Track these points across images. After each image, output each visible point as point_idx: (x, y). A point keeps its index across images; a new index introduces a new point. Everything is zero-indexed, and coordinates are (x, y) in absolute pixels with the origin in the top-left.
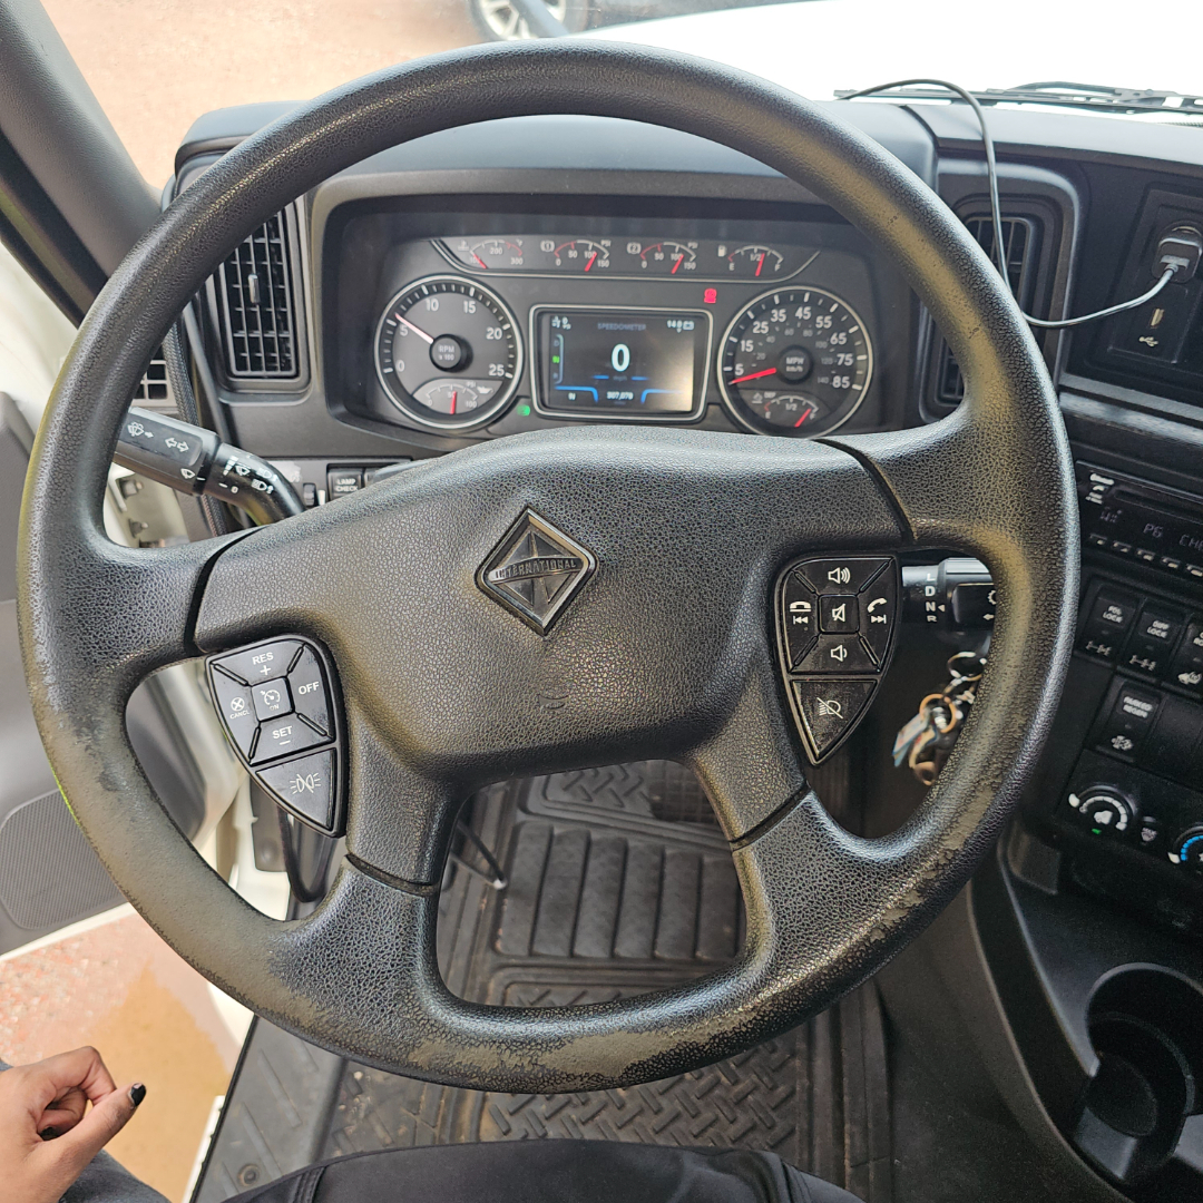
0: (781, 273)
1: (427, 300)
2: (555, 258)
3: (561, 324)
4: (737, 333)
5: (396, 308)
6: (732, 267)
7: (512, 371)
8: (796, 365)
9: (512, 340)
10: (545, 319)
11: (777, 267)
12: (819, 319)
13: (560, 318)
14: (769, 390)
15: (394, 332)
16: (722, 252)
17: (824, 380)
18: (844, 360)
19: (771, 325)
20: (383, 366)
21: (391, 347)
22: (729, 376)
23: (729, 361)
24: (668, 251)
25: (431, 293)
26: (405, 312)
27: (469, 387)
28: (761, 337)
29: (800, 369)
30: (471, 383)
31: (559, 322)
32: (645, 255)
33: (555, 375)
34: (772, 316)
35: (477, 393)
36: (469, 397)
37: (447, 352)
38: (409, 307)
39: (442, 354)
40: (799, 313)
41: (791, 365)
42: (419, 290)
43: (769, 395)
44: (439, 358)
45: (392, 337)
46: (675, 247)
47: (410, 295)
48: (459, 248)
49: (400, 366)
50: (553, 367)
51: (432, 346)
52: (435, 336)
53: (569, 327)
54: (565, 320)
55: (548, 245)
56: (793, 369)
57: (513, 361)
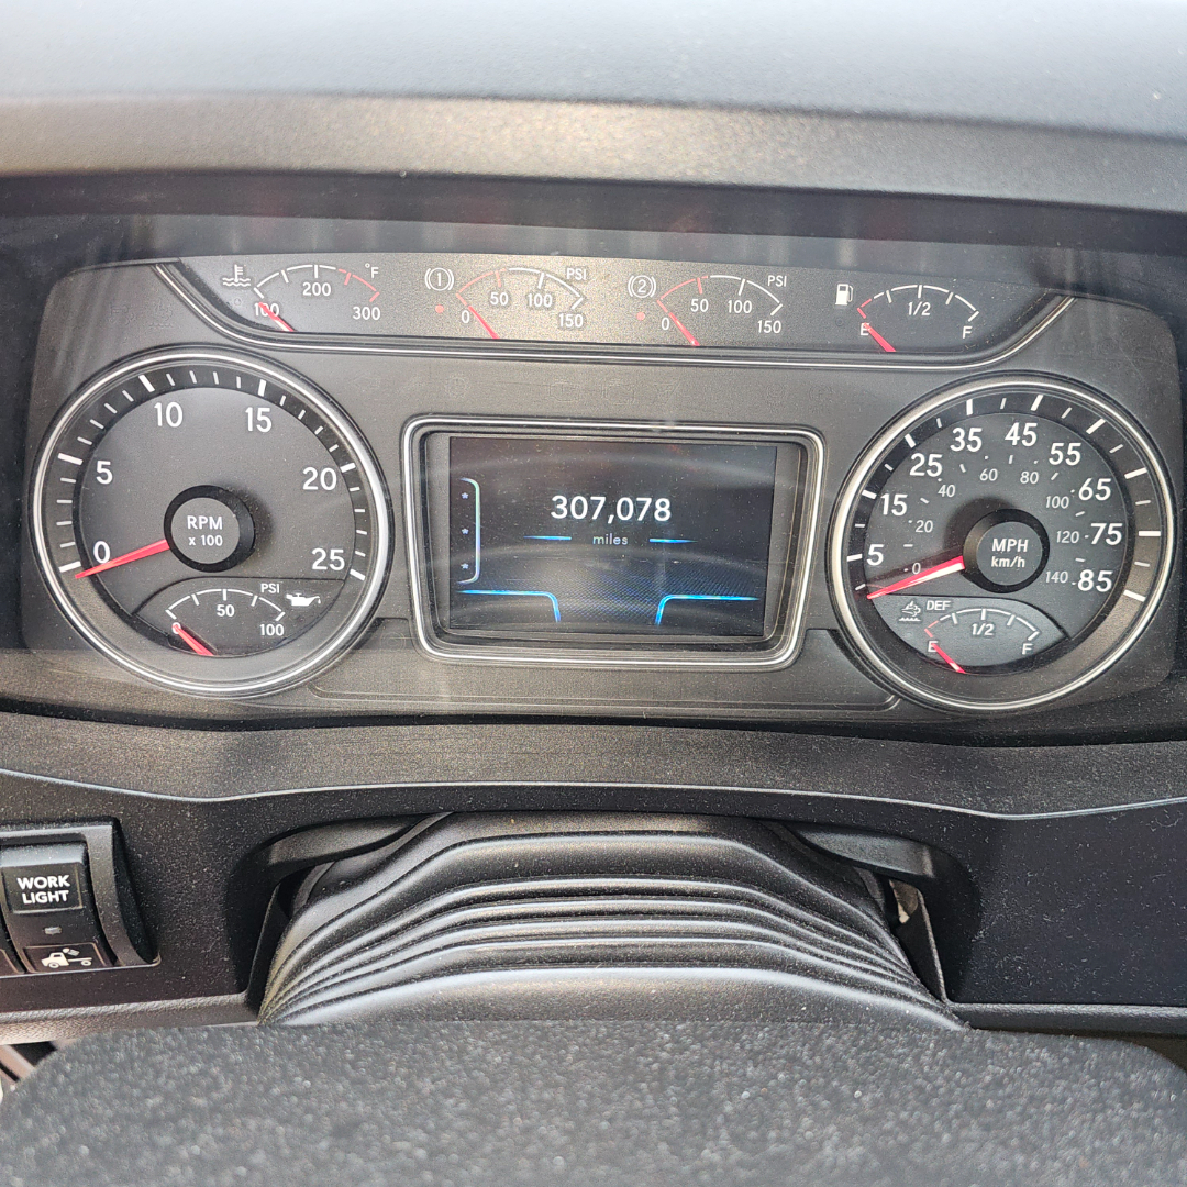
0: (979, 346)
1: (156, 404)
2: (458, 307)
4: (878, 481)
5: (79, 425)
6: (864, 329)
7: (366, 566)
8: (1012, 554)
11: (966, 331)
12: (1055, 448)
14: (935, 597)
15: (80, 480)
16: (842, 298)
17: (1058, 577)
18: (1105, 535)
19: (949, 460)
22: (856, 573)
23: (856, 541)
24: (721, 293)
25: (163, 389)
26: (102, 434)
27: (267, 595)
28: (928, 486)
29: (1021, 562)
30: (274, 587)
32: (668, 301)
33: (465, 567)
34: (953, 439)
35: (286, 605)
36: (269, 615)
37: (206, 530)
38: (110, 421)
39: (196, 533)
40: (1013, 436)
41: (1000, 555)
42: (134, 386)
43: (935, 605)
44: (188, 545)
45: (76, 491)
46: (736, 285)
47: (112, 395)
48: (227, 282)
49: (102, 553)
55: (439, 276)
56: (1005, 563)
57: (369, 544)
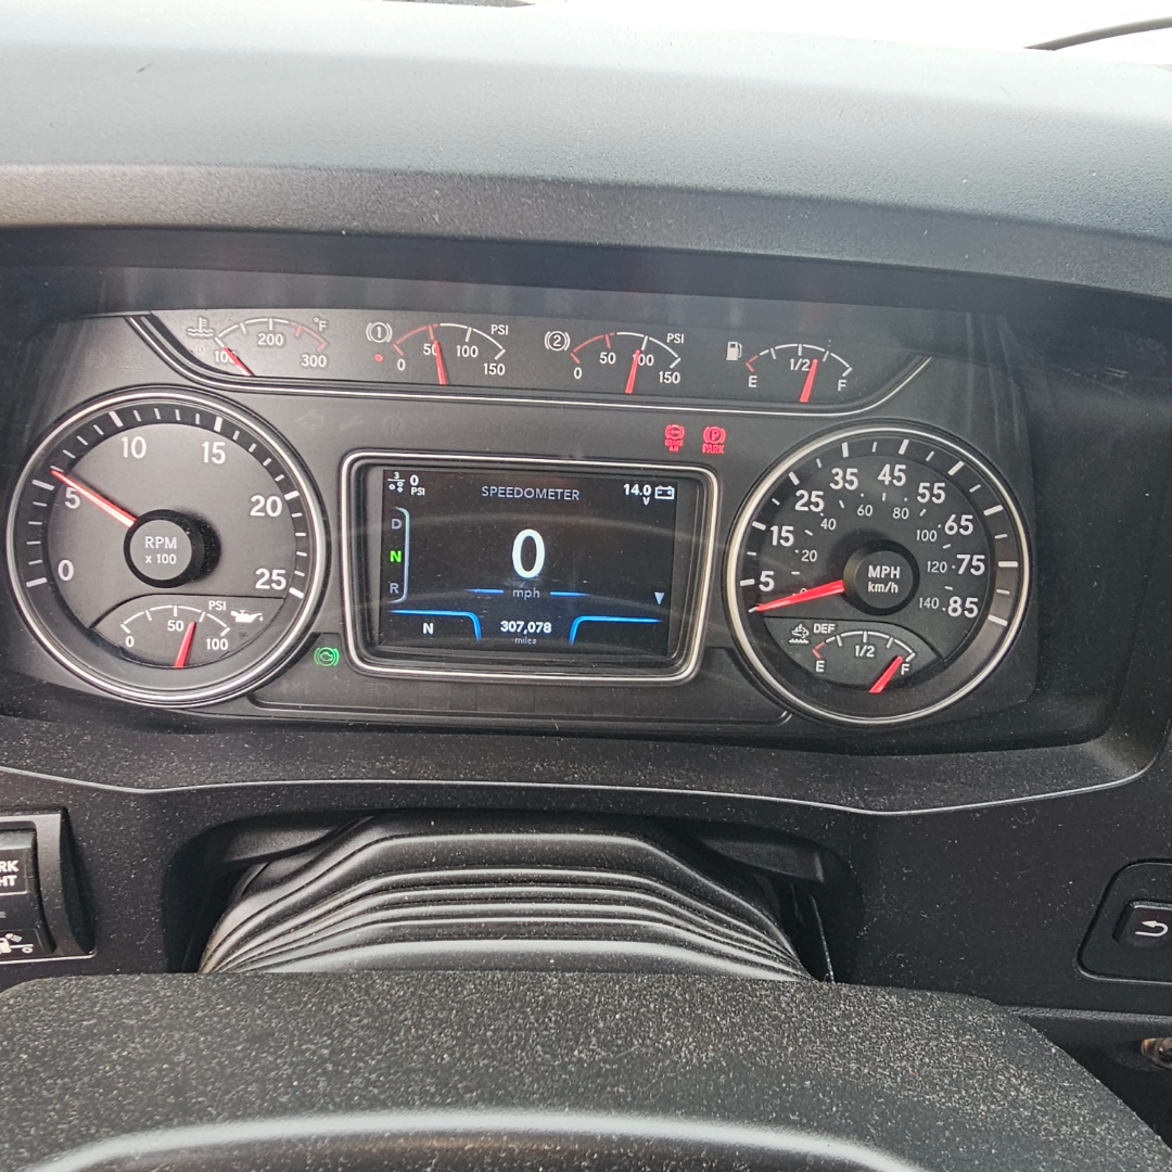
0: (851, 397)
1: (124, 437)
2: (396, 356)
3: (407, 486)
4: (767, 513)
5: (53, 455)
6: (752, 382)
7: (304, 585)
8: (886, 580)
9: (304, 524)
10: (375, 478)
11: (841, 385)
12: (922, 487)
13: (406, 476)
14: (821, 620)
15: (50, 504)
16: (733, 354)
17: (930, 603)
18: (970, 565)
19: (831, 497)
20: (26, 574)
21: (44, 534)
22: (750, 596)
23: (749, 568)
24: (626, 349)
25: (130, 424)
26: (73, 463)
27: (214, 612)
28: (811, 519)
29: (895, 587)
30: (220, 605)
31: (401, 483)
32: (578, 355)
33: (394, 587)
34: (832, 478)
35: (231, 621)
36: (215, 631)
37: (162, 549)
38: (81, 452)
39: (153, 552)
40: (885, 476)
41: (875, 581)
42: (105, 421)
43: (821, 628)
44: (145, 563)
45: (46, 514)
46: (639, 341)
47: (84, 429)
48: (191, 332)
49: (67, 570)
50: (391, 572)
51: (131, 532)
52: (141, 512)
53: (422, 492)
54: (414, 480)
55: (379, 329)
56: (879, 588)
57: (307, 565)
